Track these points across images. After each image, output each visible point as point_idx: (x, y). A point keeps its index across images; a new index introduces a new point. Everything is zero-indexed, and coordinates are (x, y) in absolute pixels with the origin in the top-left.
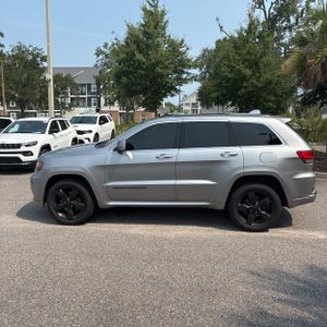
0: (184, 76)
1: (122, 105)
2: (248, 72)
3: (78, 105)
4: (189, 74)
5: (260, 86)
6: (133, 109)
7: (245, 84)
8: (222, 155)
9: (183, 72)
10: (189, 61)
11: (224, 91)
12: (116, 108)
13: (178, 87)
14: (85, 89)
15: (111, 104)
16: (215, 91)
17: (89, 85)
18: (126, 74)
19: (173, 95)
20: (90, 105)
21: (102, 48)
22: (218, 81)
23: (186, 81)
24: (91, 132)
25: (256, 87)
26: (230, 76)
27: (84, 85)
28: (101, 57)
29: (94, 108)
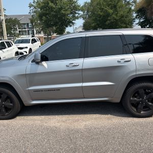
0: (77, 15)
1: (45, 33)
2: (111, 11)
3: (23, 34)
4: (79, 14)
5: (118, 18)
6: (51, 35)
7: (109, 18)
8: (119, 62)
9: (76, 13)
10: (79, 6)
11: (98, 22)
12: (42, 35)
13: (73, 21)
14: (26, 26)
15: (39, 33)
16: (93, 23)
17: (28, 24)
18: (45, 15)
19: (71, 26)
20: (29, 34)
21: (32, 3)
22: (94, 17)
23: (77, 18)
24: (27, 48)
25: (115, 19)
26: (101, 14)
27: (25, 24)
28: (32, 8)
29: (31, 36)
